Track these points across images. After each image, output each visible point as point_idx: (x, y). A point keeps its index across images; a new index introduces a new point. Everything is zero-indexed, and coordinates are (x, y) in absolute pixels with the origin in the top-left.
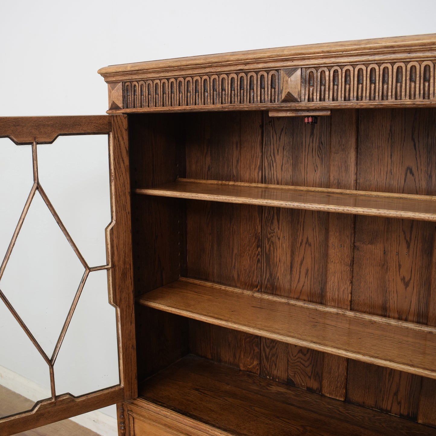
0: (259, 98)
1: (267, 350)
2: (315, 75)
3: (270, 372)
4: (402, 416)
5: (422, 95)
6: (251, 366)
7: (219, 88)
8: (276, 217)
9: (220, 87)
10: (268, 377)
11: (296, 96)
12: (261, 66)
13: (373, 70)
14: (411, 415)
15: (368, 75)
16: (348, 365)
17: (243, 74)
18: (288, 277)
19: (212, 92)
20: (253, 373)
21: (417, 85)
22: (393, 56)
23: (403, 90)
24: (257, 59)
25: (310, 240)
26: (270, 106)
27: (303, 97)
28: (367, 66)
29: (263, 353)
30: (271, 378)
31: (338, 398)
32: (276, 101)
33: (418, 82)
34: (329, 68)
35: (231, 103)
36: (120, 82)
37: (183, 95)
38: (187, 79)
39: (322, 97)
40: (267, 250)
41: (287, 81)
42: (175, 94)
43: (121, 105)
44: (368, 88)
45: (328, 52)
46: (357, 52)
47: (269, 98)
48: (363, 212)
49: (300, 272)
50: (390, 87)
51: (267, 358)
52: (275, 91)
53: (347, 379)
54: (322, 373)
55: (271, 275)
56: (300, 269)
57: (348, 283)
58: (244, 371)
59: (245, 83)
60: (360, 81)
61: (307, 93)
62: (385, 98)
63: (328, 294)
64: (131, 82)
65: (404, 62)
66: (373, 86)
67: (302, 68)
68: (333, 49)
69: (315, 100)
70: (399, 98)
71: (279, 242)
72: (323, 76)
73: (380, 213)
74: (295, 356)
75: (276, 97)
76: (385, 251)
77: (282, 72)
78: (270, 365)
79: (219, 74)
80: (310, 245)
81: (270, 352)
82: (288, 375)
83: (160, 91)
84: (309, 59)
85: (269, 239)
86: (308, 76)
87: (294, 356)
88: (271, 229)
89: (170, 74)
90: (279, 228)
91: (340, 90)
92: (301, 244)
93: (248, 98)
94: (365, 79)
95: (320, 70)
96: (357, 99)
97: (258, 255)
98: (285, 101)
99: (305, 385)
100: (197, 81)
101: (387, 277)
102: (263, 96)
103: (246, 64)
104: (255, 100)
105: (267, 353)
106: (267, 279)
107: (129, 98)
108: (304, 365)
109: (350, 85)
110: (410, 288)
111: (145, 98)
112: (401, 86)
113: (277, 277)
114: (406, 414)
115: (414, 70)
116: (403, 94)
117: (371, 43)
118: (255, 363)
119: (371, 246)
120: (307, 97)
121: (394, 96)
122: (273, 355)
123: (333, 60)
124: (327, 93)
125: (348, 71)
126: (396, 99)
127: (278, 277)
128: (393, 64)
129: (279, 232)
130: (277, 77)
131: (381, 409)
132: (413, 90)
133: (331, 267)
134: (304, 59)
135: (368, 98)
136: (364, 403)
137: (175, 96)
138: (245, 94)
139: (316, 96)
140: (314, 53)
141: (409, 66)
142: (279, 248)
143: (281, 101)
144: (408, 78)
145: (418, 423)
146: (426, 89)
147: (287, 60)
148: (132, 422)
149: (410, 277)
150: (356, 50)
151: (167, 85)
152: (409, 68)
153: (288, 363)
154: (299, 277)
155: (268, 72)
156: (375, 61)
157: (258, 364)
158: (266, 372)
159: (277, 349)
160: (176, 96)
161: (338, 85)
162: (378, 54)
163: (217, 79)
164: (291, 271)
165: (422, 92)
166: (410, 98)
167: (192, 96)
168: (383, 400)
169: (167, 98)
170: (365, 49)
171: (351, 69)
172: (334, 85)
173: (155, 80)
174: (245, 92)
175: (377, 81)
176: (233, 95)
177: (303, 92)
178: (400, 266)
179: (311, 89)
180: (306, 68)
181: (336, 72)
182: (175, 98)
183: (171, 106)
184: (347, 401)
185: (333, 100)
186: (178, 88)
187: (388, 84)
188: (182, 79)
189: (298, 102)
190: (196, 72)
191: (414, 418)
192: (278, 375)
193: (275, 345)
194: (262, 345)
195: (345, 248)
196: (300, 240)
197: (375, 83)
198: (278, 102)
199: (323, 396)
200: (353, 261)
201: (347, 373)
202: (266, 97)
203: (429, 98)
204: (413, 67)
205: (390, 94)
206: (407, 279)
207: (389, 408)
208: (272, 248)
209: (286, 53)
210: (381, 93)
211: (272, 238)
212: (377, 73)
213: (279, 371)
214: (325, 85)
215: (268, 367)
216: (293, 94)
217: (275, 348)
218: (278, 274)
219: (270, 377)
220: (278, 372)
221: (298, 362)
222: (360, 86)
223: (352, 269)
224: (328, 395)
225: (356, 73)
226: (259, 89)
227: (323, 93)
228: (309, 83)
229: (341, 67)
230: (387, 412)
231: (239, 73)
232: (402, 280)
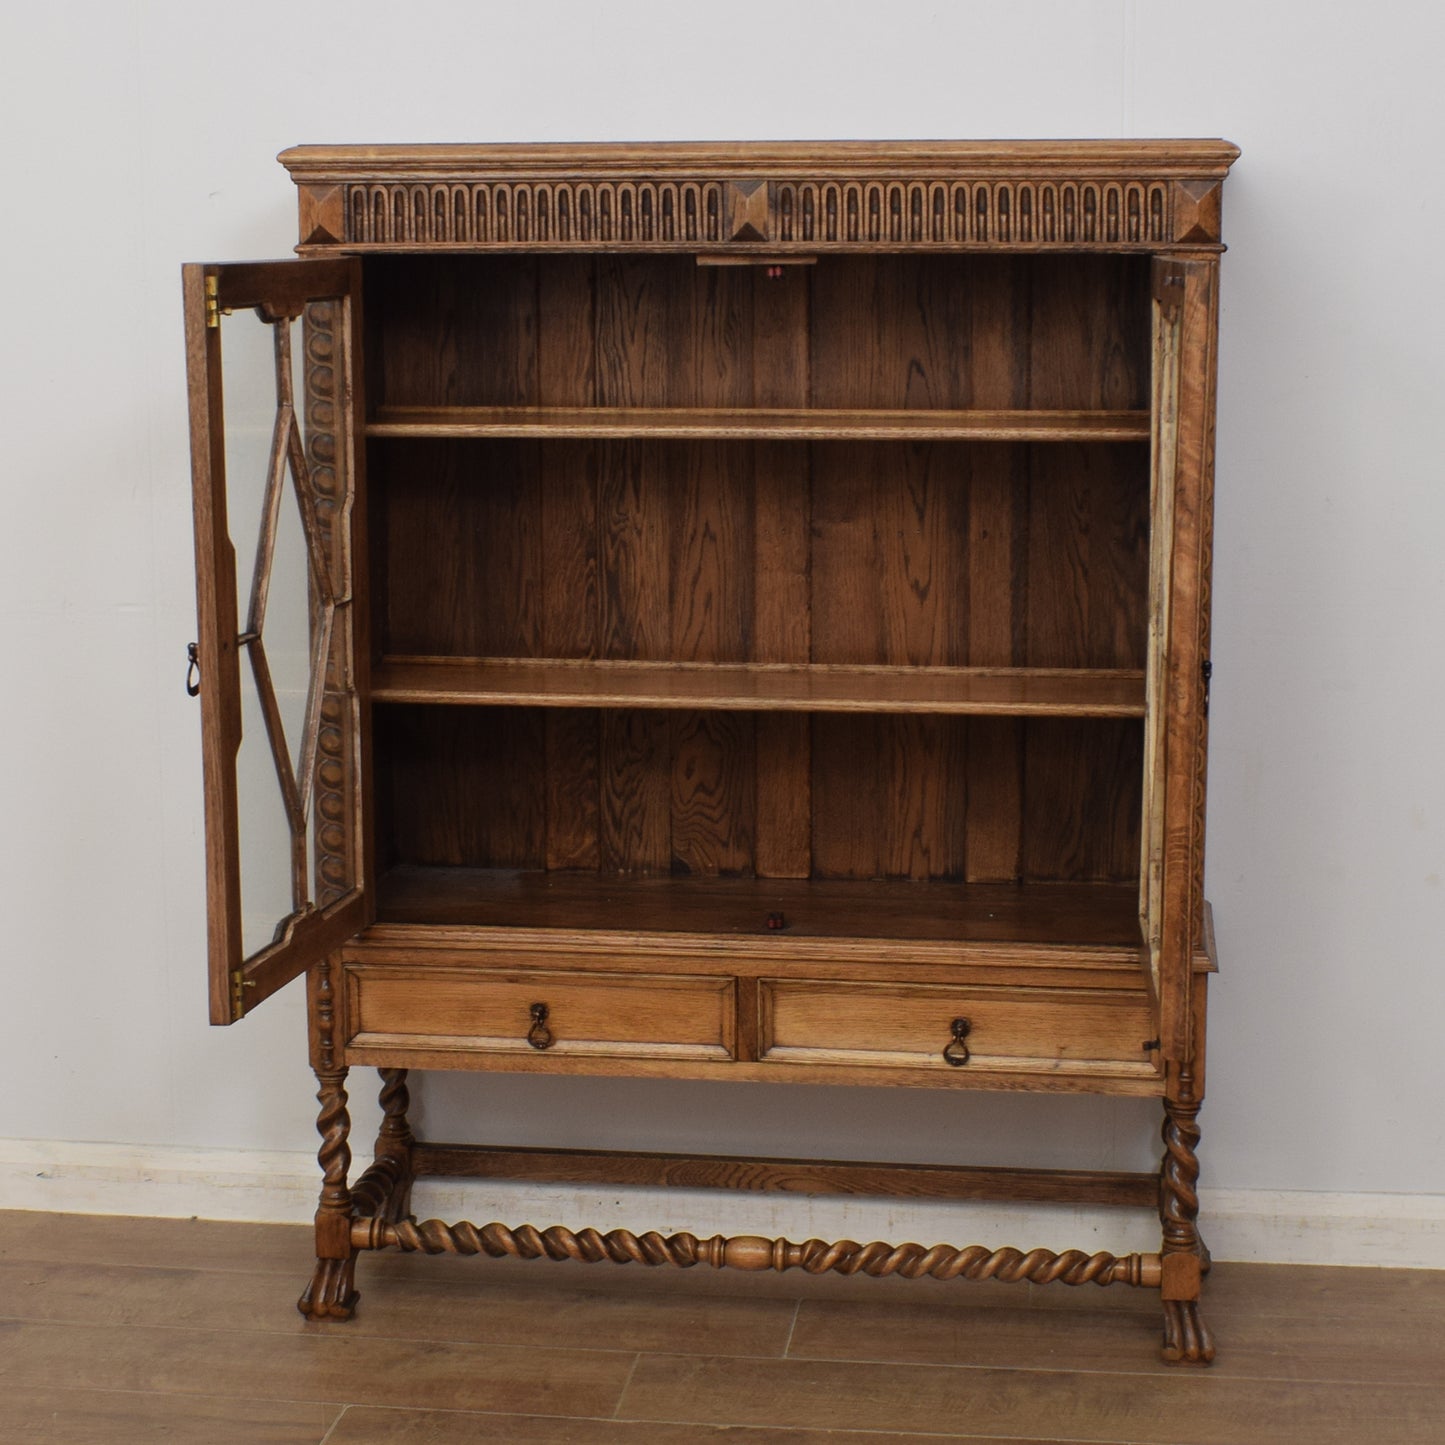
0: (684, 231)
1: (618, 804)
2: (794, 195)
3: (627, 856)
4: (932, 878)
5: (975, 234)
6: (577, 854)
7: (595, 209)
8: (630, 483)
9: (598, 208)
10: (621, 871)
11: (760, 230)
12: (688, 172)
13: (895, 192)
14: (951, 871)
15: (888, 200)
16: (811, 793)
17: (649, 186)
18: (665, 618)
19: (579, 215)
20: (584, 869)
21: (968, 219)
22: (929, 172)
23: (946, 226)
24: (684, 160)
25: (714, 528)
26: (708, 246)
27: (772, 233)
28: (885, 184)
29: (606, 812)
30: (630, 871)
31: (794, 876)
32: (720, 237)
33: (968, 214)
34: (820, 184)
35: (623, 238)
36: (335, 185)
37: (510, 220)
38: (519, 188)
39: (808, 232)
40: (611, 561)
41: (743, 204)
42: (489, 217)
43: (337, 235)
44: (888, 221)
45: (821, 158)
46: (871, 161)
47: (706, 231)
48: (877, 434)
49: (692, 602)
50: (924, 220)
51: (617, 824)
52: (716, 220)
53: (811, 826)
54: (754, 828)
55: (622, 619)
56: (693, 593)
57: (803, 609)
58: (558, 870)
59: (654, 202)
60: (874, 208)
61: (780, 224)
62: (916, 238)
63: (760, 641)
64: (369, 185)
65: (945, 181)
66: (896, 217)
67: (768, 182)
68: (830, 153)
69: (794, 237)
70: (939, 238)
71: (641, 540)
72: (808, 197)
73: (905, 434)
74: (689, 802)
75: (720, 231)
76: (875, 531)
77: (731, 186)
78: (625, 840)
79: (595, 182)
80: (713, 539)
81: (624, 806)
82: (672, 852)
83: (449, 209)
84: (784, 166)
85: (614, 538)
86: (780, 197)
87: (685, 801)
88: (618, 513)
89: (477, 174)
90: (638, 507)
91: (839, 222)
92: (692, 539)
93: (661, 231)
94: (882, 205)
95: (802, 187)
96: (871, 239)
97: (588, 577)
98: (738, 238)
99: (716, 864)
100: (543, 193)
101: (882, 586)
102: (691, 229)
103: (656, 168)
104: (676, 234)
105: (618, 810)
106: (611, 632)
107: (362, 220)
108: (709, 818)
109: (856, 213)
110: (930, 602)
111: (407, 222)
112: (942, 219)
113: (637, 622)
114: (941, 871)
115: (960, 195)
116: (946, 231)
117: (893, 149)
118: (589, 841)
119: (846, 524)
120: (779, 232)
121: (931, 236)
122: (633, 813)
123: (828, 172)
124: (816, 226)
125: (852, 191)
126: (935, 240)
127: (640, 625)
128: (928, 183)
129: (639, 516)
130: (719, 196)
131: (890, 877)
132: (960, 225)
133: (765, 581)
134: (774, 166)
135: (888, 238)
136: (851, 871)
137: (489, 220)
138: (654, 223)
139: (797, 232)
140: (796, 158)
141: (954, 189)
142: (641, 554)
143: (730, 237)
144: (953, 206)
145: (966, 883)
146: (982, 225)
147: (741, 166)
148: (356, 991)
149: (927, 578)
150: (870, 158)
151: (467, 197)
152: (953, 192)
153: (671, 821)
154: (692, 614)
155: (701, 185)
156: (898, 177)
157: (594, 844)
158: (616, 859)
159: (642, 794)
160: (493, 222)
161: (835, 214)
162: (904, 166)
163: (591, 191)
164: (672, 601)
165: (975, 230)
166: (957, 239)
167: (530, 222)
168: (891, 854)
169: (468, 225)
170: (884, 157)
171: (858, 187)
172: (828, 213)
173: (435, 184)
174: (654, 219)
175: (903, 211)
176: (627, 224)
177: (771, 224)
178: (907, 559)
179: (787, 219)
180: (777, 182)
181: (831, 191)
182: (489, 225)
183: (479, 239)
184: (815, 875)
185: (828, 239)
186: (495, 203)
187: (920, 215)
188: (507, 188)
189: (764, 241)
190: (544, 174)
191: (957, 876)
192: (647, 859)
193: (637, 787)
194: (603, 792)
195: (793, 534)
196: (690, 531)
197: (899, 214)
198: (723, 238)
199: (758, 877)
200: (810, 561)
201: (811, 813)
202: (699, 230)
203: (986, 239)
204: (960, 191)
205: (924, 231)
206: (922, 585)
207: (905, 871)
208: (622, 557)
209: (742, 153)
210: (909, 230)
211: (622, 533)
212: (903, 197)
213: (648, 848)
214: (812, 213)
215: (621, 845)
216: (755, 227)
217: (638, 793)
218: (641, 615)
219: (626, 869)
220: (646, 849)
221: (695, 813)
222: (875, 217)
223: (809, 579)
224: (772, 875)
225: (867, 195)
226: (683, 215)
227: (808, 227)
228: (783, 209)
229: (842, 183)
230: (903, 877)
231: (640, 183)
232: (912, 587)
